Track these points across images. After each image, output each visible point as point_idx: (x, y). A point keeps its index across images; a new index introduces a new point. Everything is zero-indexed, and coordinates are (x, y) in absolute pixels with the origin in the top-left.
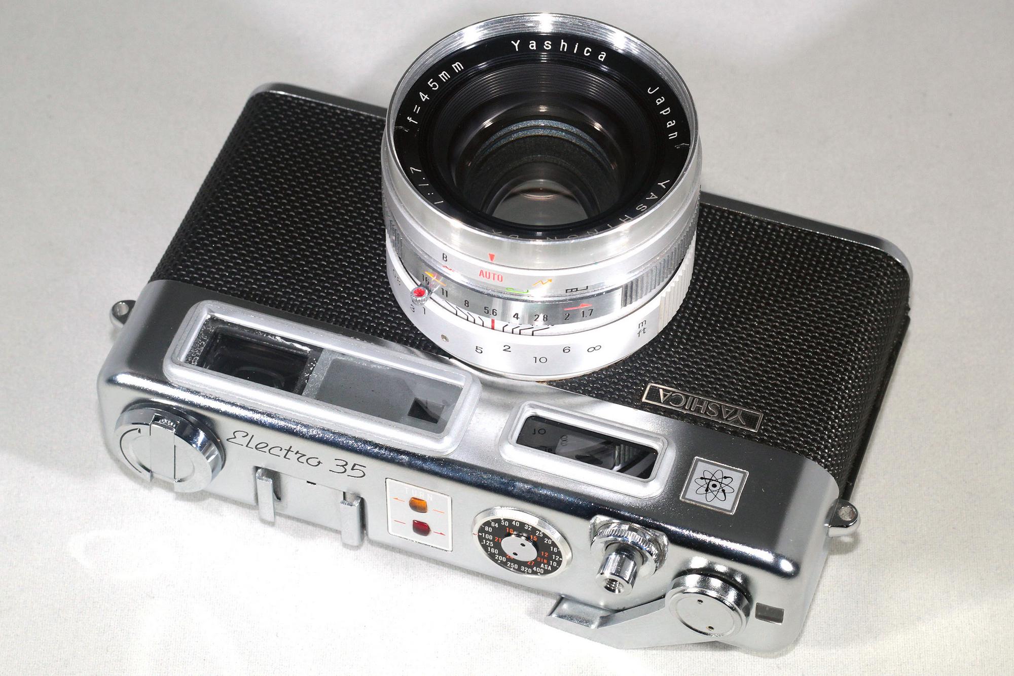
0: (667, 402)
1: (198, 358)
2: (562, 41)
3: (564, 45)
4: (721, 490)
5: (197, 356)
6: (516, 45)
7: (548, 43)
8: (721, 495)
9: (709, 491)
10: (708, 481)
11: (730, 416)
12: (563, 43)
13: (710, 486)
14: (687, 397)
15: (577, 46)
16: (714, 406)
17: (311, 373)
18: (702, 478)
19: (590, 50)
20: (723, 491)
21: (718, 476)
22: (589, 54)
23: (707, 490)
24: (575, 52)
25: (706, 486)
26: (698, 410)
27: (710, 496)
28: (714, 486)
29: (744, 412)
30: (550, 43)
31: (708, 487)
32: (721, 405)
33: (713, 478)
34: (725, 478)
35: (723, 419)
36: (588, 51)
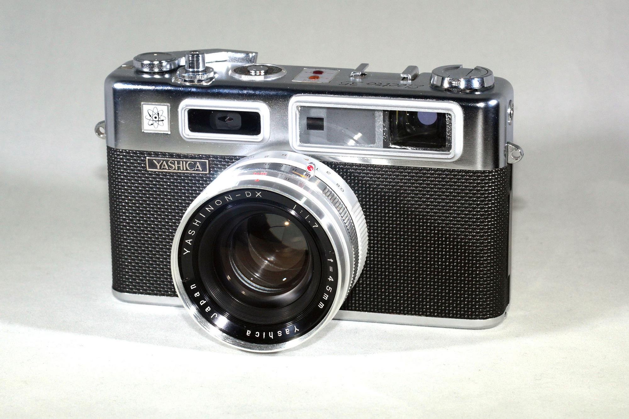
0: (195, 163)
1: (447, 123)
2: (272, 338)
3: (271, 335)
4: (152, 116)
5: (448, 125)
6: (296, 329)
7: (280, 335)
8: (151, 113)
9: (157, 114)
10: (160, 120)
11: (162, 163)
12: (272, 337)
13: (157, 117)
14: (187, 170)
15: (264, 337)
16: (172, 167)
17: (384, 130)
18: (163, 120)
19: (256, 335)
20: (150, 116)
21: (156, 124)
22: (256, 333)
23: (158, 114)
24: (264, 333)
25: (160, 116)
26: (179, 163)
27: (156, 111)
28: (156, 118)
29: (156, 168)
30: (278, 335)
31: (158, 116)
32: (169, 169)
33: (157, 122)
34: (152, 124)
35: (165, 160)
36: (257, 334)
